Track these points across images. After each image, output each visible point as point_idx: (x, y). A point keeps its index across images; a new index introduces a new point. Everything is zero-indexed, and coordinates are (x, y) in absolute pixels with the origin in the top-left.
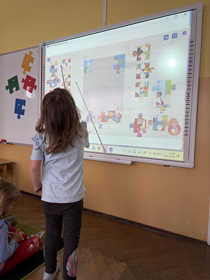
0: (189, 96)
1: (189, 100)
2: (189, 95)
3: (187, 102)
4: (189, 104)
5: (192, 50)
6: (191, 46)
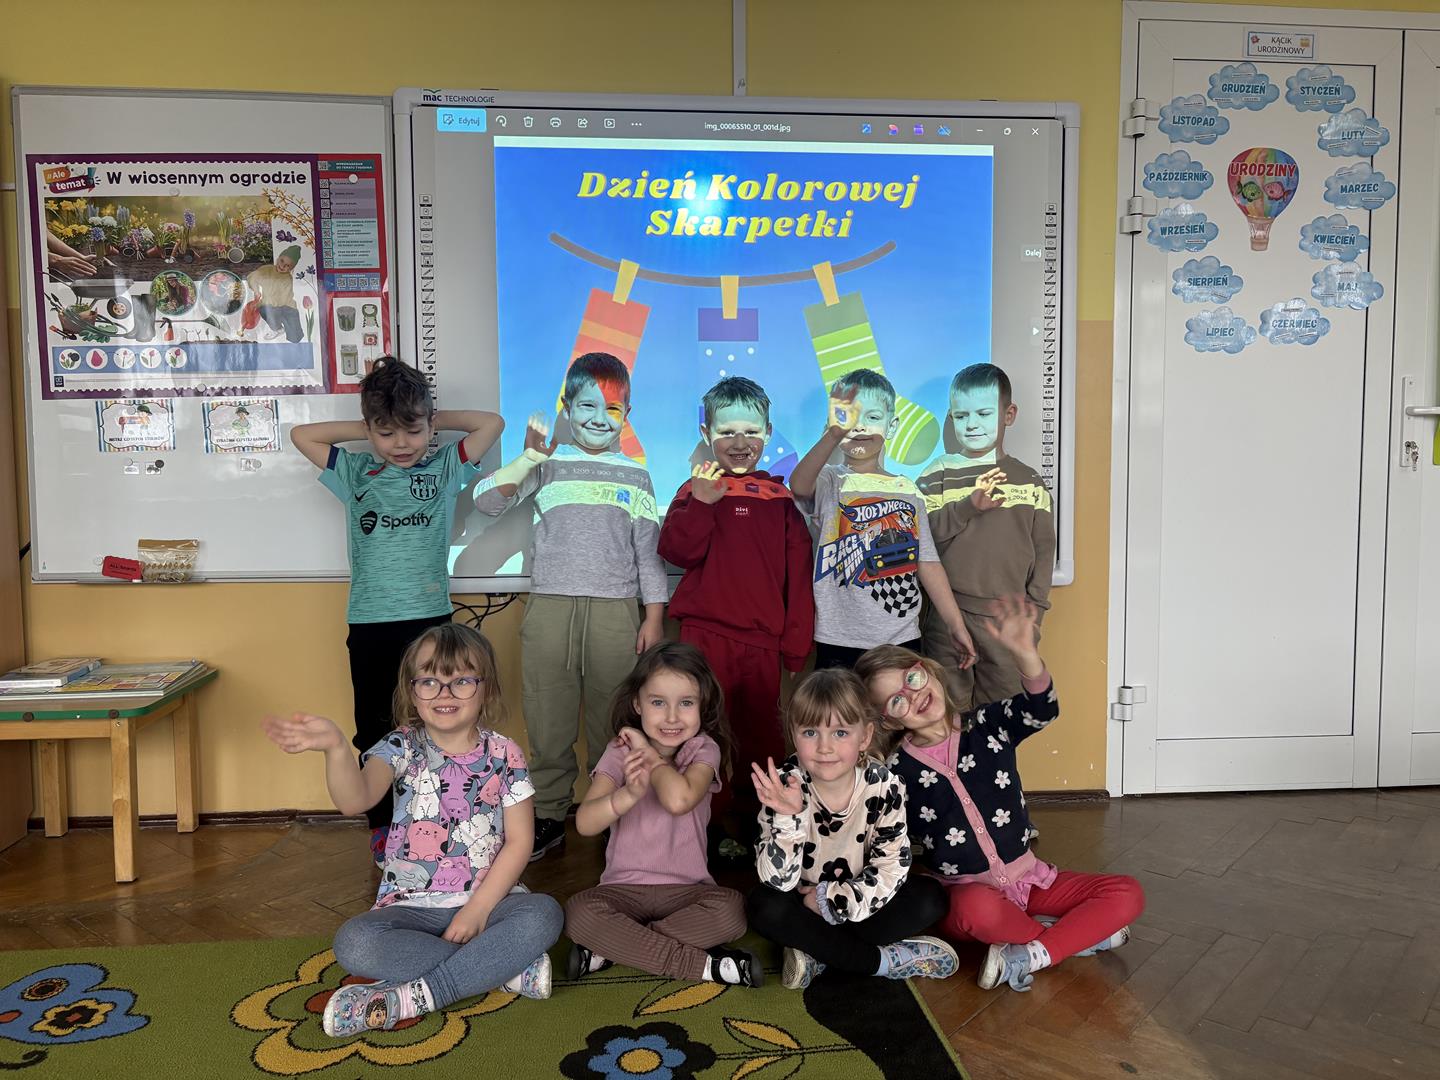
0: (1051, 372)
1: (1051, 383)
2: (1050, 369)
3: (1048, 389)
4: (1052, 398)
5: (1052, 237)
6: (1051, 225)
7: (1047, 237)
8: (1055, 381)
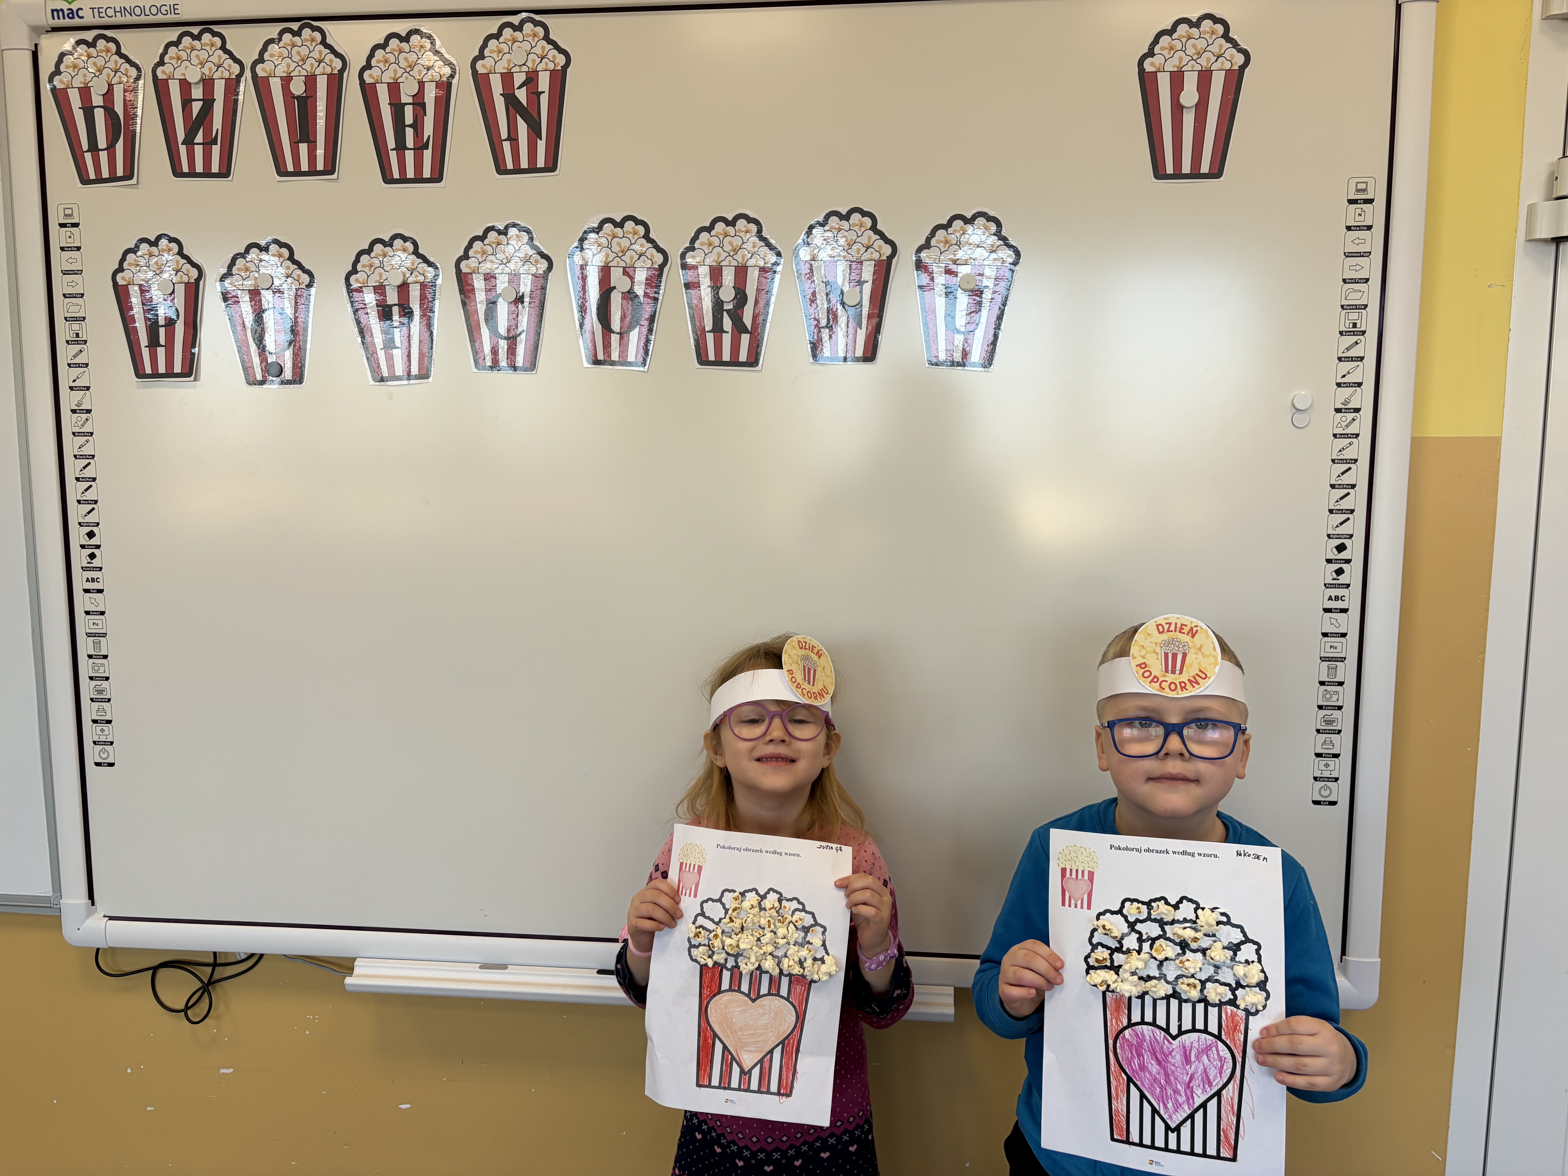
0: (1344, 555)
1: (1343, 579)
2: (1341, 548)
3: (1334, 592)
4: (1344, 611)
5: (1360, 255)
6: (1359, 228)
7: (1348, 255)
8: (1353, 573)
